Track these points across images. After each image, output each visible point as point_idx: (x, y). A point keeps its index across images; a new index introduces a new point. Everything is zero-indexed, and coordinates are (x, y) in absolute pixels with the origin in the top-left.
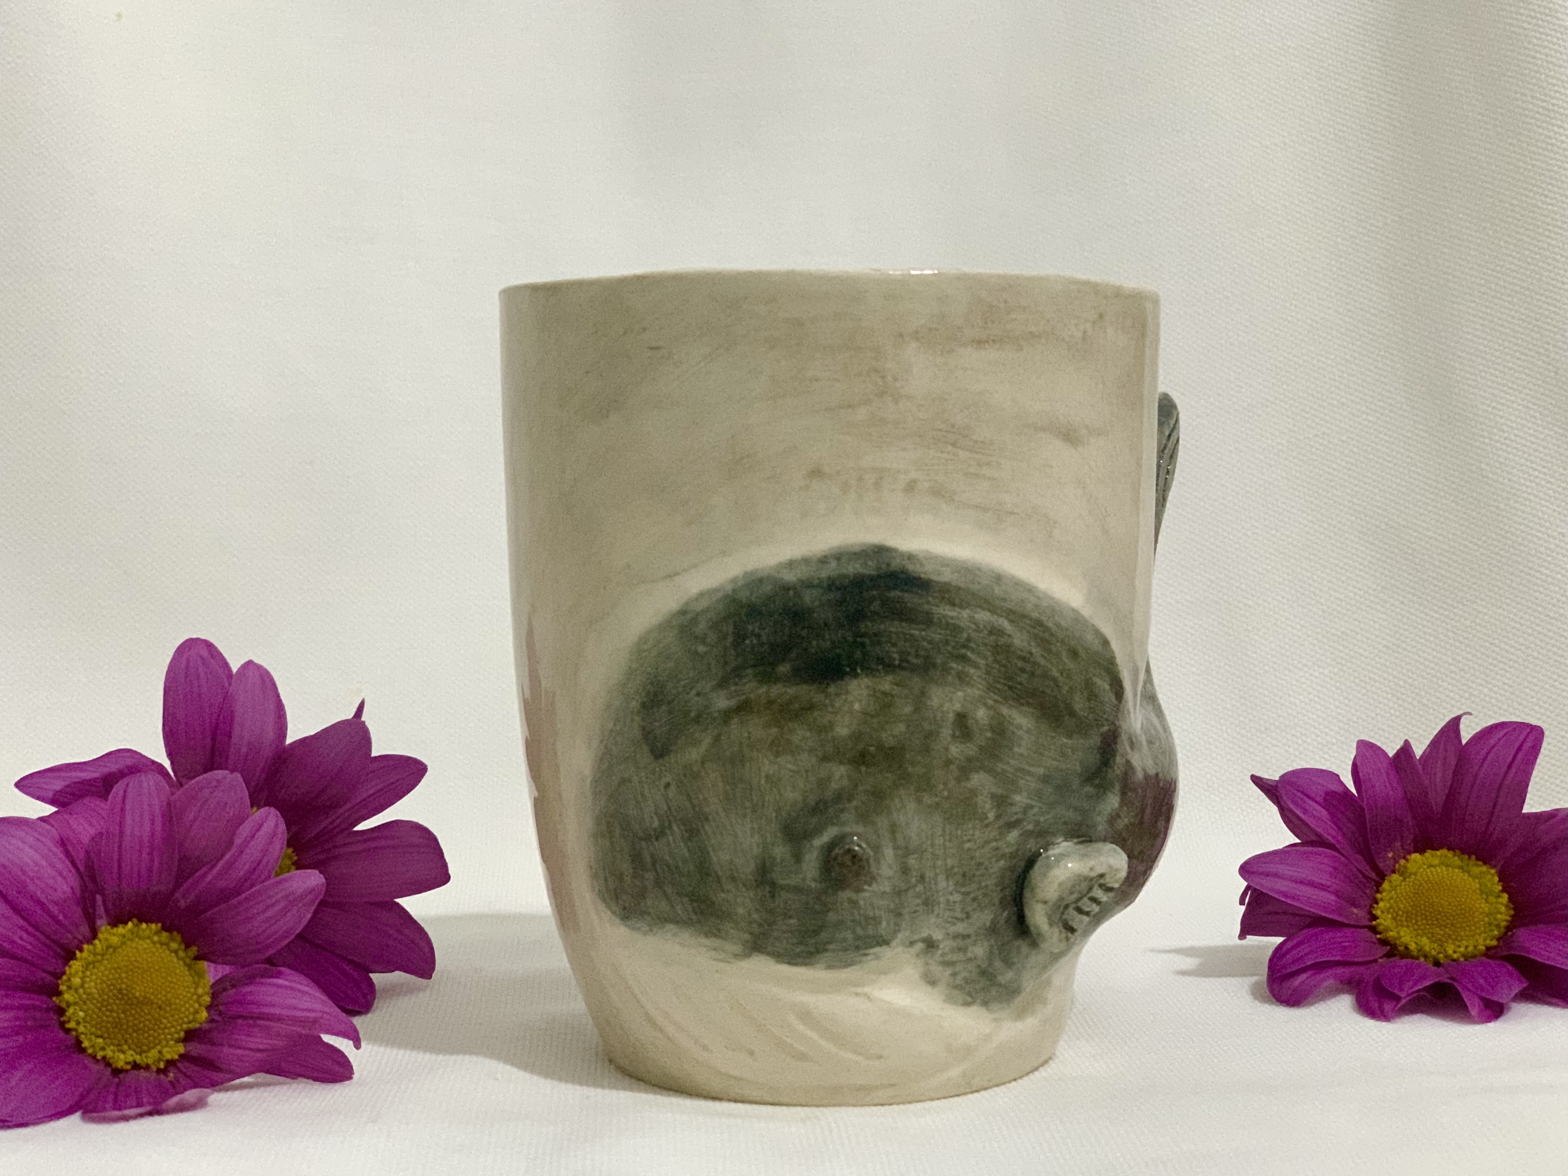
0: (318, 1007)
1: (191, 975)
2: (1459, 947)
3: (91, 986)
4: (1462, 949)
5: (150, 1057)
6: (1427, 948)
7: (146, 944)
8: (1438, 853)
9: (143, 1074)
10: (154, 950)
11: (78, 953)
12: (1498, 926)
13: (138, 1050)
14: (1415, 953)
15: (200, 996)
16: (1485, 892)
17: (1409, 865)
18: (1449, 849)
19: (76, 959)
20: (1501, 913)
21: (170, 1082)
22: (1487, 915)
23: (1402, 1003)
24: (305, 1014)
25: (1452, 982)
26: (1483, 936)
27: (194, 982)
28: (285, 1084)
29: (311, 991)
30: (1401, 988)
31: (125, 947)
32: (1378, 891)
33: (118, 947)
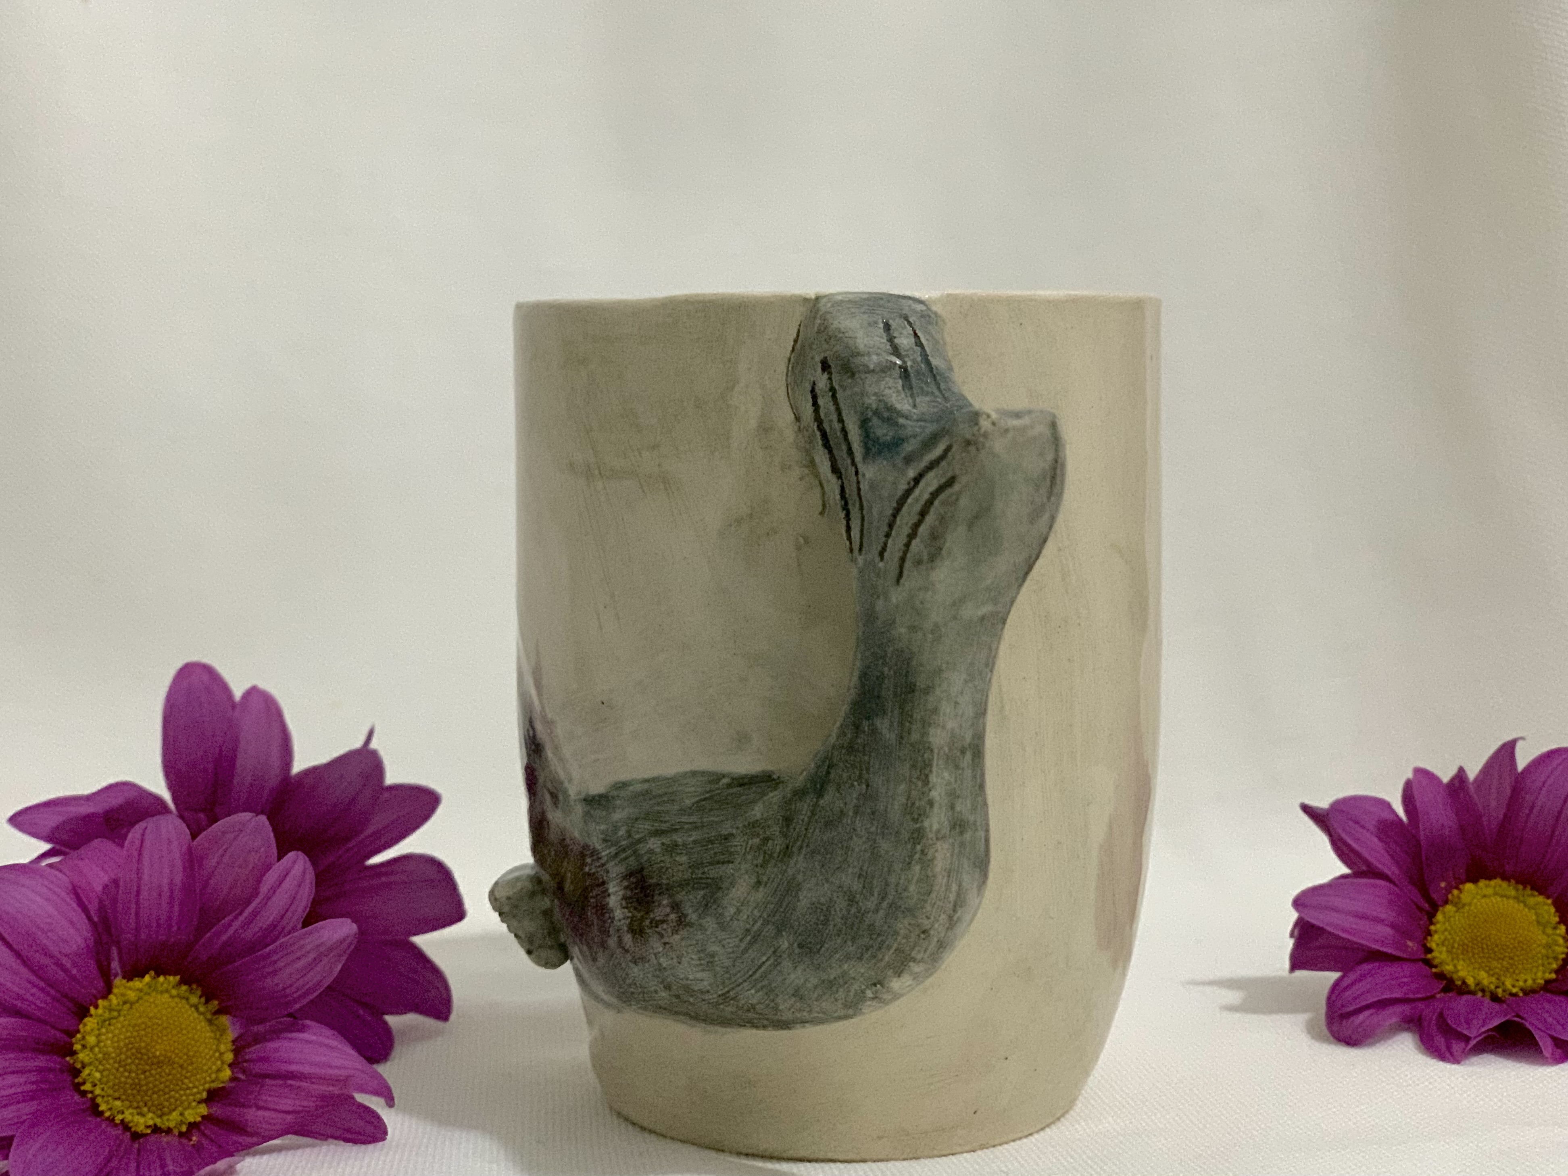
0: (349, 1064)
1: (212, 1031)
2: (1518, 980)
3: (107, 1044)
4: (1521, 983)
5: (172, 1120)
6: (1485, 982)
7: (165, 998)
8: (1492, 883)
9: (165, 1139)
10: (174, 1005)
11: (91, 1009)
12: (1556, 958)
13: (159, 1112)
14: (1472, 988)
15: (221, 1054)
16: (1541, 923)
17: (1462, 896)
18: (1503, 879)
19: (91, 1016)
20: (1558, 945)
21: (193, 1146)
22: (1544, 947)
23: (1472, 1043)
24: (337, 1072)
25: (1519, 1020)
26: (1541, 969)
27: (215, 1038)
28: (315, 1146)
29: (340, 1046)
30: (1469, 1028)
31: (141, 1001)
32: (1431, 923)
33: (134, 1002)
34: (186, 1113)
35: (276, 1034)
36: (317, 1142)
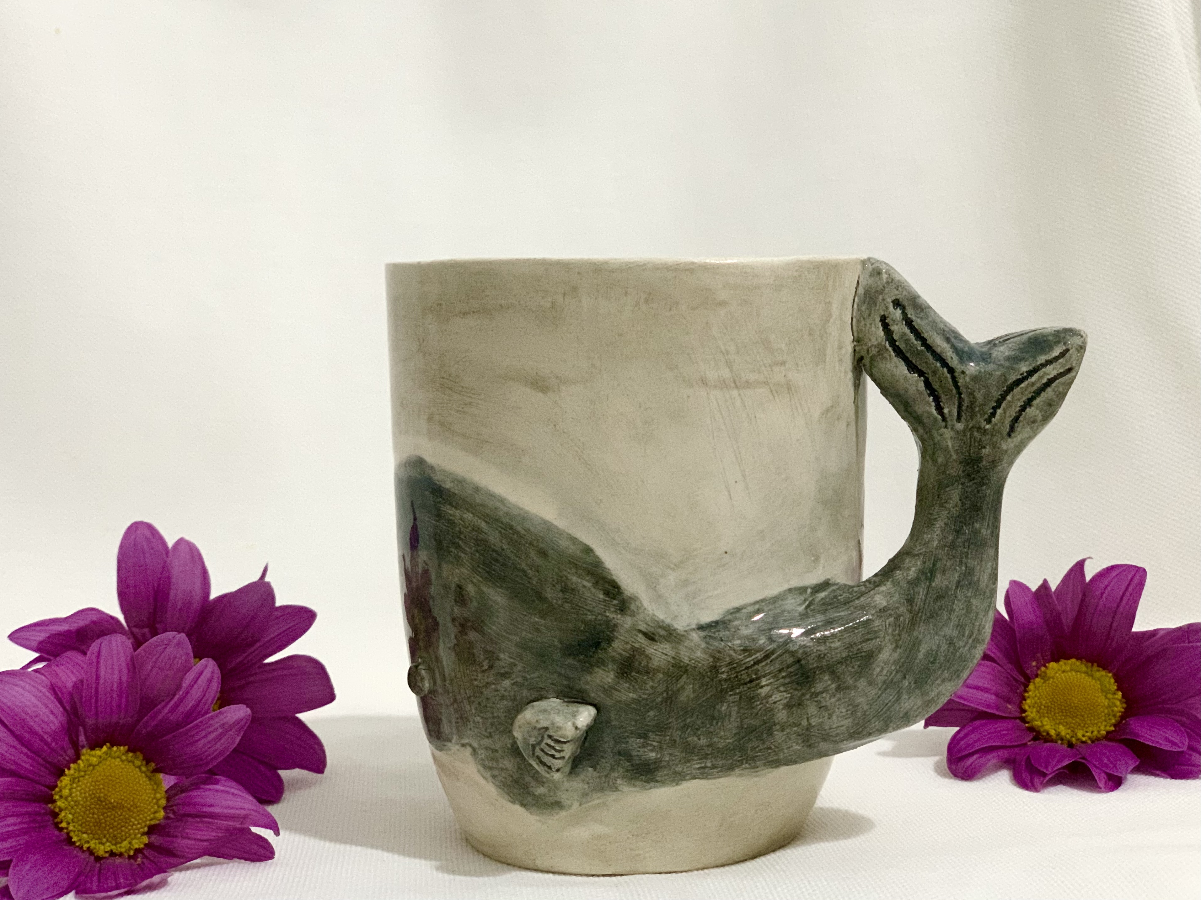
0: (247, 806)
1: (151, 784)
2: (1087, 732)
3: (77, 795)
4: (1089, 734)
5: (123, 847)
6: (1063, 734)
7: (118, 762)
8: (1070, 662)
9: (118, 860)
10: (123, 766)
11: (66, 770)
12: (1115, 716)
13: (114, 842)
14: (1054, 738)
15: (158, 800)
16: (1105, 691)
17: (1048, 671)
18: (1077, 659)
19: (66, 775)
20: (1117, 707)
21: (139, 865)
22: (1107, 708)
23: (1047, 778)
24: (238, 812)
25: (1083, 761)
26: (1104, 723)
27: (153, 790)
28: (224, 863)
29: (241, 794)
30: (1046, 768)
31: (101, 765)
32: (1026, 691)
33: (96, 765)
34: (134, 842)
35: (196, 786)
36: (227, 861)
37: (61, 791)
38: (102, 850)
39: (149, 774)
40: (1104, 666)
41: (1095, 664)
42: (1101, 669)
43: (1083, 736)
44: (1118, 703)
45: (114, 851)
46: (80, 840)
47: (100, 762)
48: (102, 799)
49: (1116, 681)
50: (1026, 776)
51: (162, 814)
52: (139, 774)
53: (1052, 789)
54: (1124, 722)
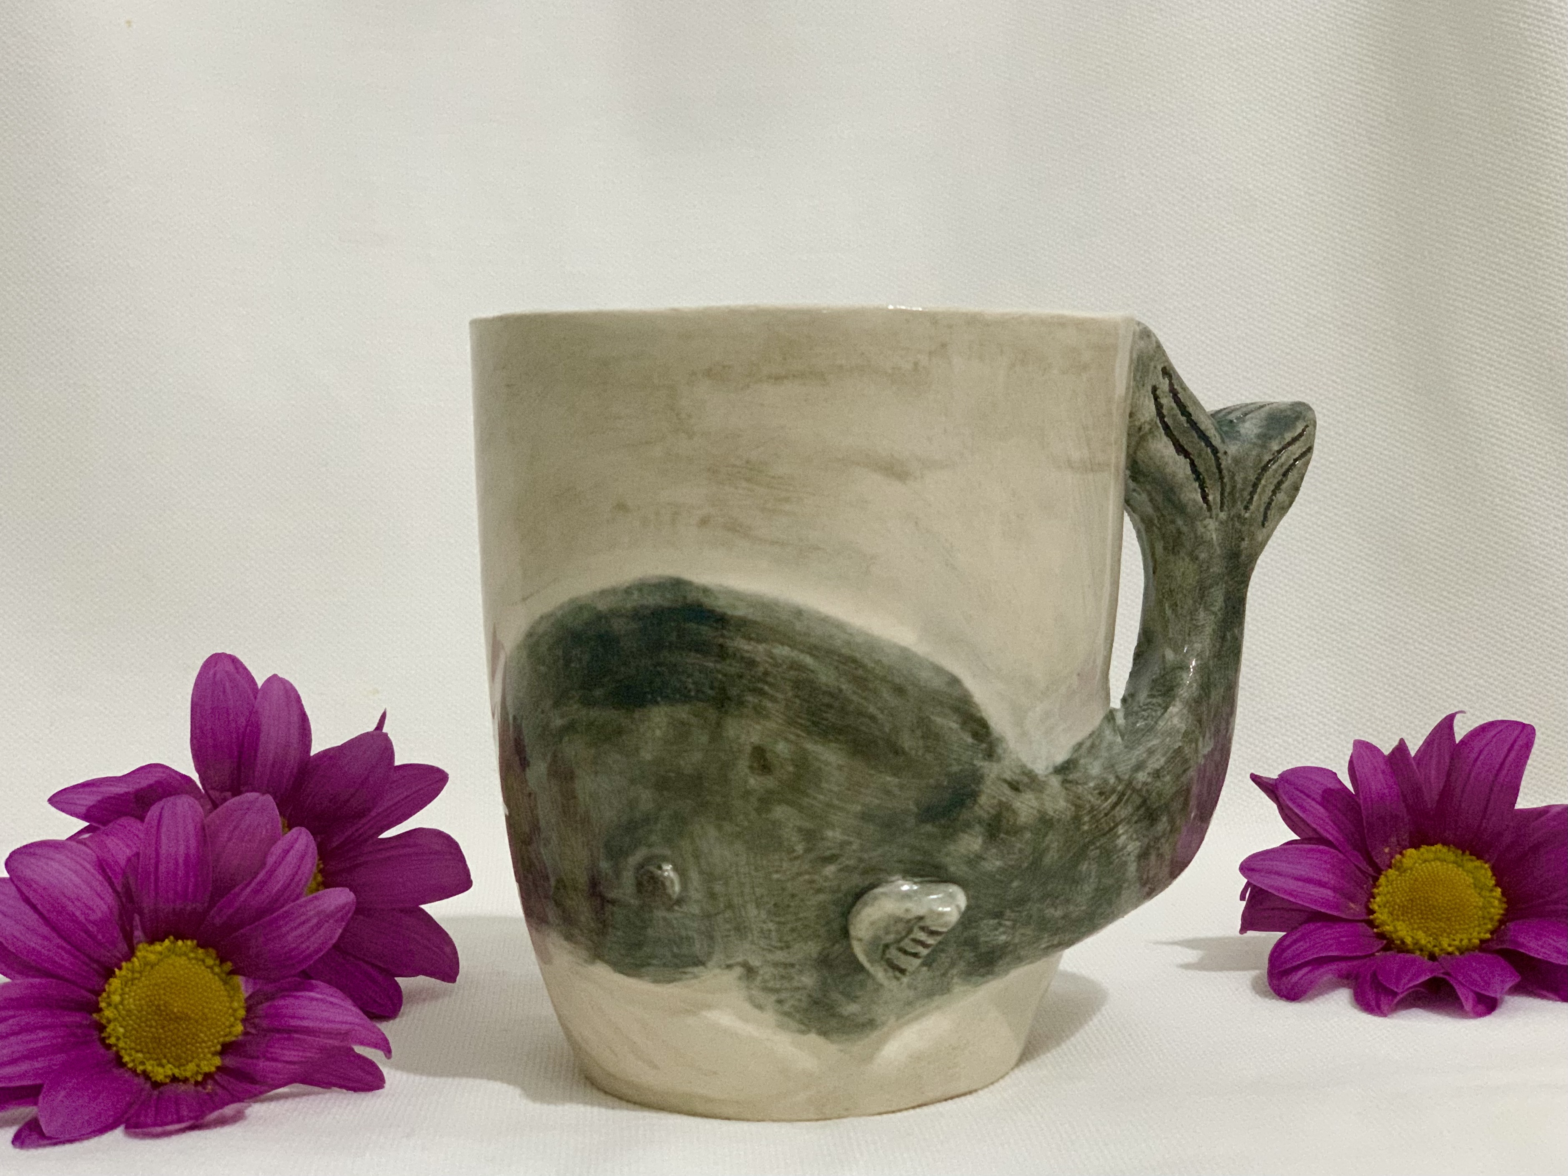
0: (350, 1019)
1: (226, 990)
2: (1454, 940)
3: (130, 1003)
4: (1457, 943)
5: (189, 1070)
6: (1423, 942)
7: (183, 960)
8: (1433, 848)
9: (182, 1087)
10: (190, 966)
11: (116, 970)
12: (1491, 919)
13: (177, 1064)
14: (1411, 947)
15: (235, 1010)
16: (1478, 886)
17: (1404, 860)
18: (1444, 844)
19: (116, 977)
20: (1494, 907)
21: (208, 1094)
22: (1481, 909)
23: (1398, 998)
24: (338, 1026)
25: (1447, 977)
26: (1477, 929)
27: (229, 996)
28: (319, 1093)
29: (342, 1004)
30: (1397, 984)
31: (161, 964)
32: (1375, 886)
33: (155, 965)
34: (202, 1064)
35: (284, 993)
36: (321, 1090)
37: (109, 997)
38: (160, 1073)
39: (224, 975)
40: (1479, 855)
41: (1467, 852)
42: (1474, 858)
43: (1450, 945)
44: (1496, 903)
45: (177, 1075)
46: (133, 1061)
47: (160, 961)
48: (162, 1008)
49: (1494, 875)
50: (1371, 996)
51: (239, 1028)
52: (211, 975)
53: (1404, 1013)
54: (1503, 927)
